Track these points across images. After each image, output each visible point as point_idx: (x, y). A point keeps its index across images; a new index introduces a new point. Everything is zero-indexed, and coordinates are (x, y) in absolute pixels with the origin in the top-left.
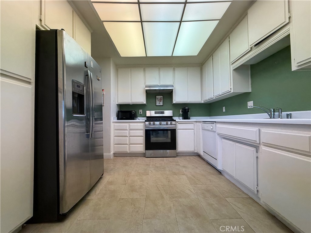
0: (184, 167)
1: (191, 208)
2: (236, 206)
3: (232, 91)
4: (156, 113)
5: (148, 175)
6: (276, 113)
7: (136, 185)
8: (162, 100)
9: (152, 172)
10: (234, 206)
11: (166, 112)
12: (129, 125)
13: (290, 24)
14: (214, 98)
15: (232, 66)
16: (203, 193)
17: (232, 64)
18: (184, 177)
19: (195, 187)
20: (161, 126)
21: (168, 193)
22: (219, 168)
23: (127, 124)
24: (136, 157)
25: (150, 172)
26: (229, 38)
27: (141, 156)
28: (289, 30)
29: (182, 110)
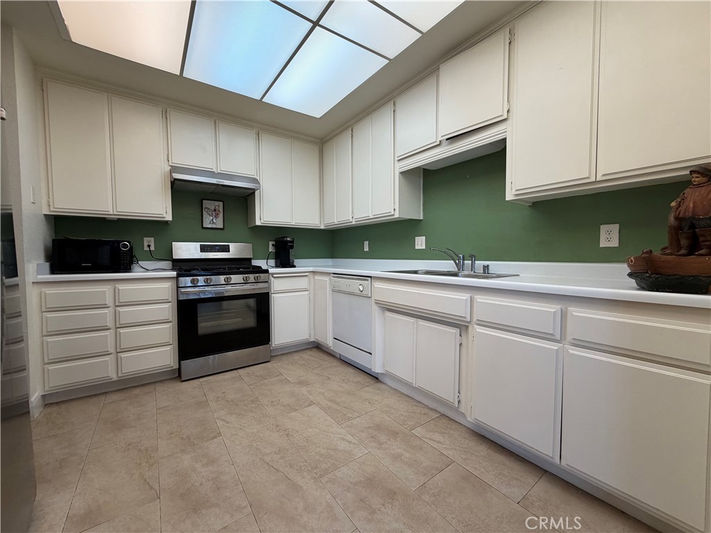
0: (301, 383)
1: (370, 482)
2: (432, 440)
3: (397, 215)
4: (203, 249)
5: (220, 435)
6: (466, 262)
7: (197, 484)
8: (221, 215)
9: (228, 422)
10: (431, 443)
11: (232, 246)
12: (116, 293)
13: (509, 122)
14: (354, 223)
15: (398, 165)
16: (372, 437)
17: (399, 160)
18: (314, 409)
19: (350, 427)
20: (229, 287)
21: (303, 468)
22: (377, 369)
23: (107, 289)
24: (146, 389)
25: (220, 423)
26: (394, 105)
27: (161, 381)
28: (506, 132)
29: (273, 243)
